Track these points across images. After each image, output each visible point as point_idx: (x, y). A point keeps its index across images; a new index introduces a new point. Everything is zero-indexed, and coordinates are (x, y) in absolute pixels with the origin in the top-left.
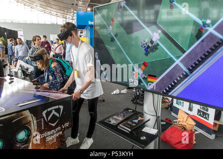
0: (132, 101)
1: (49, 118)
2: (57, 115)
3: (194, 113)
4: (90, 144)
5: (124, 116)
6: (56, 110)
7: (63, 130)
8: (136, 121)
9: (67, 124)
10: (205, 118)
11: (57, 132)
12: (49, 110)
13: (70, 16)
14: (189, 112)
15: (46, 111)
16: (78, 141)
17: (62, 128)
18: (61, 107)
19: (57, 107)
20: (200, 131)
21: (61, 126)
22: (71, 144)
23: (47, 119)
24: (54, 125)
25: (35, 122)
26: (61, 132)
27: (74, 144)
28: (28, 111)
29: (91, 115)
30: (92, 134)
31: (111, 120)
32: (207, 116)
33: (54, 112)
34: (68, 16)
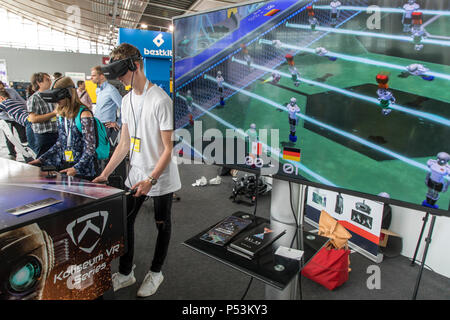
0: (231, 197)
1: (80, 238)
2: (97, 230)
3: (346, 216)
4: (157, 285)
5: (235, 227)
6: (94, 221)
7: (107, 260)
8: (261, 236)
9: (115, 248)
10: (366, 225)
11: (96, 265)
12: (80, 220)
13: (105, 38)
14: (337, 216)
15: (73, 224)
16: (134, 280)
17: (106, 256)
18: (105, 214)
19: (96, 214)
20: (356, 249)
21: (104, 252)
22: (120, 286)
23: (76, 240)
24: (89, 250)
25: (51, 246)
26: (104, 265)
27: (125, 285)
28: (36, 224)
29: (160, 227)
30: (161, 263)
31: (212, 235)
32: (368, 222)
33: (90, 225)
34: (100, 37)
